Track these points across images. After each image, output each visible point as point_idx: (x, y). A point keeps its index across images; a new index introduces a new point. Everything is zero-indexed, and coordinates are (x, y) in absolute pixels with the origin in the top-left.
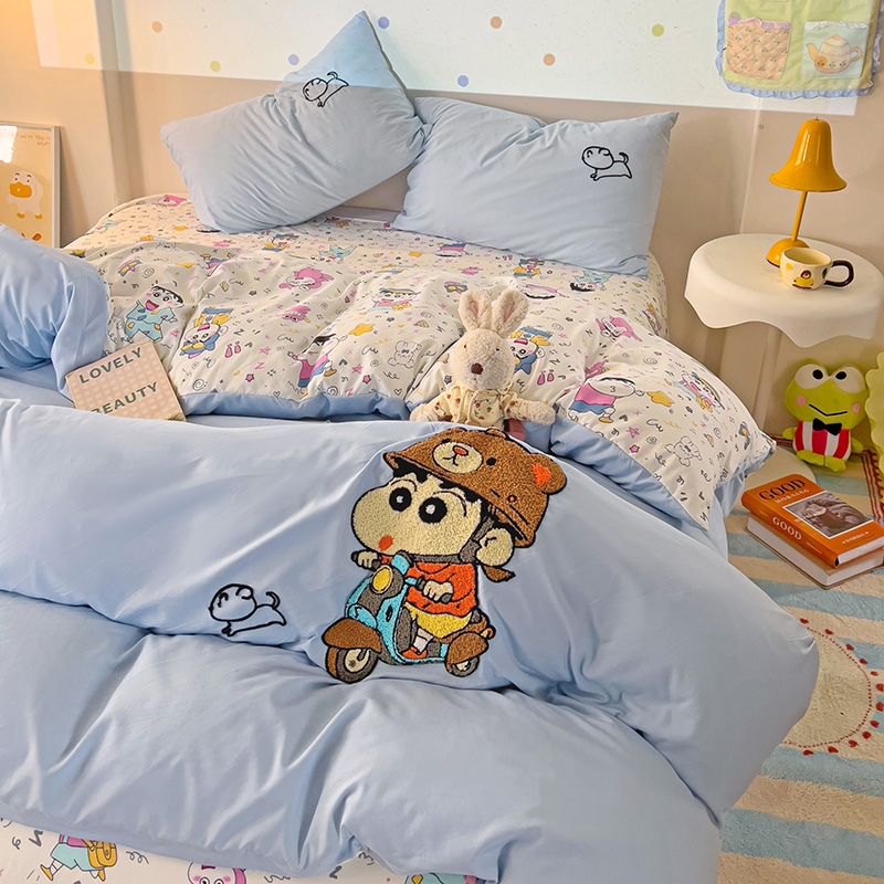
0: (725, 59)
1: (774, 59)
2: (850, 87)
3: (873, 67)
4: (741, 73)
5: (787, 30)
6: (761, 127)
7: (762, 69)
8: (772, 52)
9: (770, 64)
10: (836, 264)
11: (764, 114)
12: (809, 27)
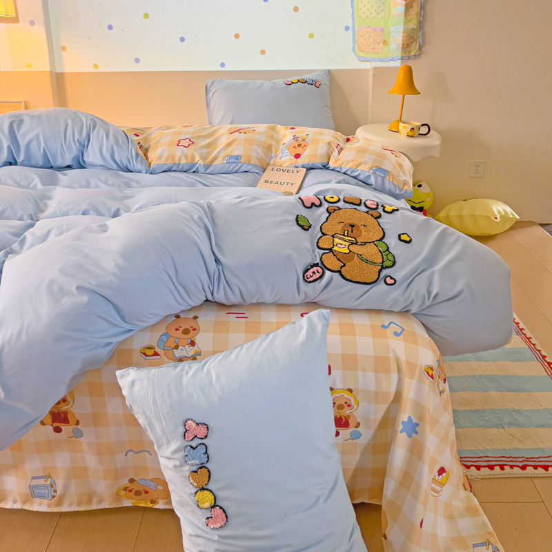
0: (357, 46)
1: (378, 44)
2: (411, 54)
3: (420, 45)
4: (364, 51)
5: (382, 30)
6: (374, 75)
7: (373, 49)
8: (378, 41)
9: (377, 46)
10: (423, 125)
11: (375, 69)
12: (392, 29)
